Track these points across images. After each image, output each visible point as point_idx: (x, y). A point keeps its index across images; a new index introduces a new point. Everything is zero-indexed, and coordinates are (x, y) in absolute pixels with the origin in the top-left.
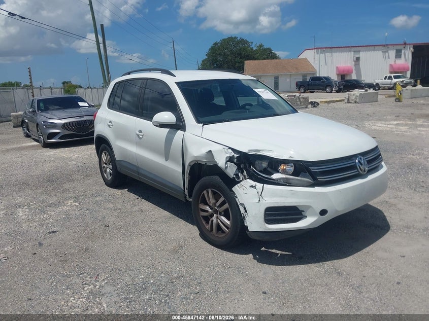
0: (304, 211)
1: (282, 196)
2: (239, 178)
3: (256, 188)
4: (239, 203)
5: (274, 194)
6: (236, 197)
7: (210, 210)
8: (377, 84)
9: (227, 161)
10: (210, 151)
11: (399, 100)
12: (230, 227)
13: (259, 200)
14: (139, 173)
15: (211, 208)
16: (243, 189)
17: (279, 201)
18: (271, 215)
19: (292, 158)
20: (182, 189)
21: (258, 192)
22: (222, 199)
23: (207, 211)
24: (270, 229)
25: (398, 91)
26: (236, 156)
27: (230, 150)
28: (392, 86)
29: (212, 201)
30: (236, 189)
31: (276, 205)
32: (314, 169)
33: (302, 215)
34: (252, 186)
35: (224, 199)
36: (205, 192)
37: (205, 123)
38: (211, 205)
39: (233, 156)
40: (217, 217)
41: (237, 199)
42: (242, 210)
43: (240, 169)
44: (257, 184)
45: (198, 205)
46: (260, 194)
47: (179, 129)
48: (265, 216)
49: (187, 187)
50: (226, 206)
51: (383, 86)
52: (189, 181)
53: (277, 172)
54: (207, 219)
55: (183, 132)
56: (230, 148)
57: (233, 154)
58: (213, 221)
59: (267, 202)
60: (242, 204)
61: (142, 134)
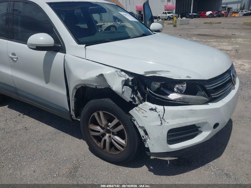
0: (200, 127)
1: (183, 117)
2: (135, 101)
3: (156, 111)
4: (138, 126)
5: (175, 116)
6: (134, 120)
7: (102, 131)
8: (159, 17)
9: (124, 85)
10: (102, 75)
11: (175, 26)
12: (125, 146)
13: (162, 123)
14: (17, 94)
15: (103, 128)
16: (143, 113)
17: (180, 122)
18: (173, 136)
19: (190, 77)
20: (67, 110)
21: (159, 115)
22: (116, 121)
23: (99, 132)
24: (173, 149)
25: (174, 21)
26: (131, 78)
27: (123, 73)
28: (167, 18)
29: (104, 122)
30: (134, 112)
31: (179, 126)
32: (209, 87)
33: (198, 130)
34: (151, 109)
35: (118, 121)
36: (95, 114)
37: (88, 44)
38: (103, 126)
39: (128, 79)
40: (110, 137)
41: (135, 123)
42: (142, 133)
43: (134, 92)
44: (157, 106)
45: (88, 126)
46: (162, 117)
47: (58, 51)
48: (167, 138)
49: (73, 108)
50: (121, 127)
51: (162, 18)
52: (75, 103)
53: (173, 91)
54: (99, 138)
55: (63, 54)
56: (122, 70)
57: (127, 77)
58: (105, 140)
59: (169, 124)
60: (142, 128)
61: (16, 57)
